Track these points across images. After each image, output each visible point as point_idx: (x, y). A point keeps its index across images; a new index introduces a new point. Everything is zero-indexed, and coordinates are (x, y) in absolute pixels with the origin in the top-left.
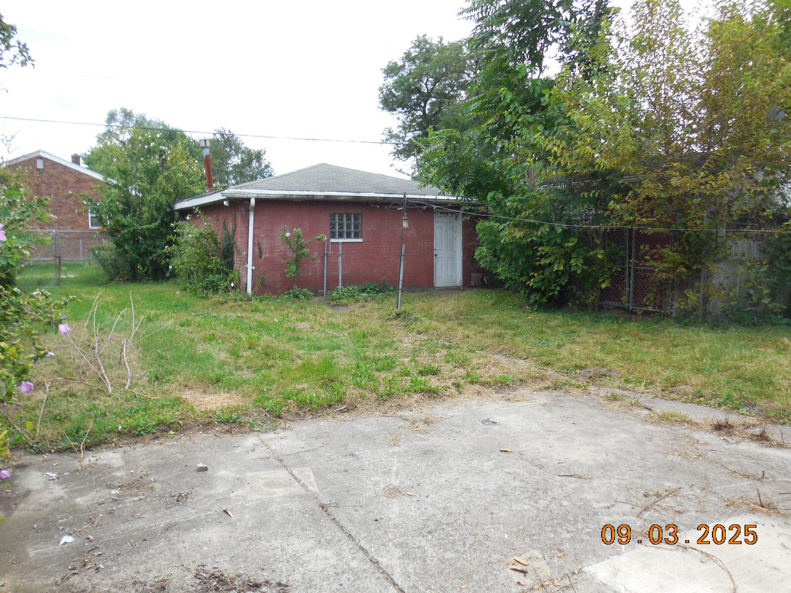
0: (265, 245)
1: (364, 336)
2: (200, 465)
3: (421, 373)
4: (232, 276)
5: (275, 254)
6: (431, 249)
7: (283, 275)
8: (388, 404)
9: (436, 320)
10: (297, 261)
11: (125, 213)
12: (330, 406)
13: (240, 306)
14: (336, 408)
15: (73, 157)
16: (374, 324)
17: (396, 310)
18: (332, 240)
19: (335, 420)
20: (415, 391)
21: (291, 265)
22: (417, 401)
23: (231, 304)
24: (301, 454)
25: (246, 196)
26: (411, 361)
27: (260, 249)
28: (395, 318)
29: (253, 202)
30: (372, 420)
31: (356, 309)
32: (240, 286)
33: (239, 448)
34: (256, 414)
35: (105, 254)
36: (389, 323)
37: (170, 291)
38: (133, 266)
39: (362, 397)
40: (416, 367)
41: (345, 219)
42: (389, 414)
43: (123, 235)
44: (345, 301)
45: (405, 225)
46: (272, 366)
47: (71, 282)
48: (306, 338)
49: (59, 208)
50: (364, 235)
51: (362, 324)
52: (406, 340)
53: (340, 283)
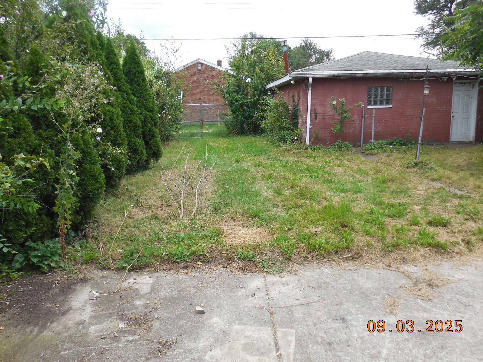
0: (319, 111)
1: (384, 182)
2: (199, 308)
3: (430, 223)
4: (296, 132)
5: (326, 117)
6: (450, 112)
7: (331, 131)
8: (393, 255)
9: (449, 170)
10: (342, 122)
11: (237, 92)
12: (337, 252)
13: (299, 153)
14: (342, 255)
15: (218, 62)
16: (394, 171)
17: (415, 160)
18: (369, 107)
19: (339, 268)
20: (422, 245)
21: (337, 124)
22: (422, 256)
23: (294, 151)
24: (293, 308)
25: (306, 76)
26: (422, 209)
27: (316, 113)
28: (414, 167)
29: (310, 80)
30: (374, 272)
31: (383, 157)
32: (301, 139)
33: (244, 290)
34: (270, 254)
35: (228, 118)
36: (408, 170)
37: (260, 141)
38: (242, 126)
39: (369, 245)
40: (427, 216)
41: (379, 91)
42: (393, 267)
43: (236, 106)
44: (376, 151)
45: (426, 92)
46: (301, 206)
47: (209, 134)
48: (336, 181)
49: (209, 92)
50: (393, 102)
51: (385, 171)
52: (420, 187)
53: (373, 138)
